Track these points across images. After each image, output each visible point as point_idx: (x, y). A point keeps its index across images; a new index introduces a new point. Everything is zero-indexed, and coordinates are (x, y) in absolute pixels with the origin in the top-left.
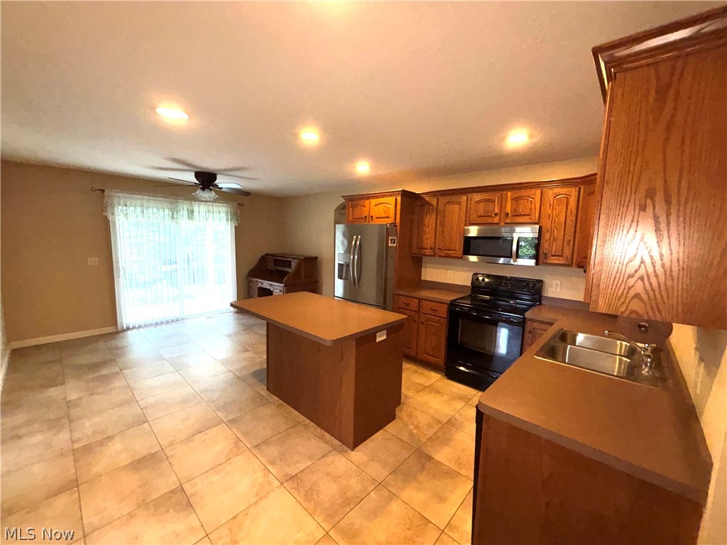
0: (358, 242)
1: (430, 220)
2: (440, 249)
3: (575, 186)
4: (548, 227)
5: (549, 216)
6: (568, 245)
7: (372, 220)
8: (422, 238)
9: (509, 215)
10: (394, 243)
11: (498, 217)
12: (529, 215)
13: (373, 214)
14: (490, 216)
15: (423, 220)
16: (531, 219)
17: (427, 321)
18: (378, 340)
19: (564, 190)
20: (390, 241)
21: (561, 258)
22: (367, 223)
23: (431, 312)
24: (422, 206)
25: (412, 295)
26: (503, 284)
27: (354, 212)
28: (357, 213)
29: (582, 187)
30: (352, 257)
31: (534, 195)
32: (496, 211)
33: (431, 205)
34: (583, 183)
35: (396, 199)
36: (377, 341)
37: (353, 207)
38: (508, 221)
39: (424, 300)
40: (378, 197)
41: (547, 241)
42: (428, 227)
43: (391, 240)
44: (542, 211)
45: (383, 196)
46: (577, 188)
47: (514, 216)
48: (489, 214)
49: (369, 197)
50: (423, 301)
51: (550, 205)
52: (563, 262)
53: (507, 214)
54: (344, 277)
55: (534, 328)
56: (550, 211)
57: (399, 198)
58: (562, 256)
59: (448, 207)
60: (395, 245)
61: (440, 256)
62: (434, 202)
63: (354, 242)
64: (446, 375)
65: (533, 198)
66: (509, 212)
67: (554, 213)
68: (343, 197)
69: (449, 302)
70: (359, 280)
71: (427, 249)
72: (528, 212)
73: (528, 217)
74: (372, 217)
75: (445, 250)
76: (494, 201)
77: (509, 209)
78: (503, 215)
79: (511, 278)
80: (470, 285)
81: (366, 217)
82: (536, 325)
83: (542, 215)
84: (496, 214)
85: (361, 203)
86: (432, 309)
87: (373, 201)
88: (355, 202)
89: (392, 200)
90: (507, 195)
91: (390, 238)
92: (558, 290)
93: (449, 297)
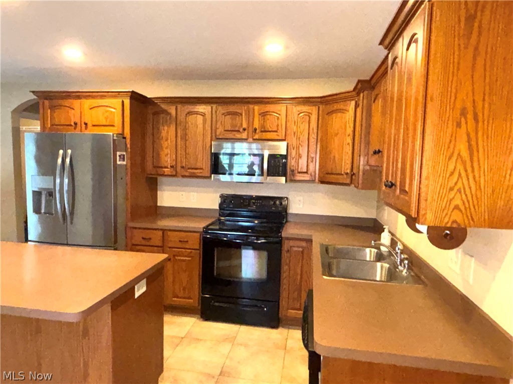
0: (68, 160)
1: (168, 133)
2: (183, 167)
3: (315, 105)
4: (294, 144)
5: (294, 133)
6: (312, 162)
7: (86, 128)
8: (158, 155)
9: (257, 131)
10: (124, 161)
11: (246, 132)
12: (276, 131)
13: (87, 119)
14: (238, 131)
15: (159, 132)
16: (278, 135)
17: (174, 256)
18: (137, 295)
19: (305, 108)
20: (118, 158)
21: (306, 175)
22: (77, 132)
23: (180, 245)
24: (156, 114)
25: (154, 226)
26: (251, 204)
27: (55, 115)
28: (60, 117)
29: (321, 106)
30: (58, 181)
31: (280, 111)
32: (245, 126)
33: (169, 114)
34: (321, 103)
35: (123, 102)
36: (136, 297)
37: (53, 108)
38: (256, 137)
39: (170, 230)
40: (93, 97)
41: (293, 159)
42: (167, 140)
43: (120, 156)
44: (288, 128)
45: (102, 97)
46: (317, 107)
47: (262, 132)
48: (237, 129)
49: (78, 96)
50: (169, 233)
51: (295, 122)
52: (308, 179)
53: (256, 130)
54: (43, 211)
55: (291, 247)
56: (295, 128)
57: (127, 102)
58: (306, 173)
59: (191, 118)
60: (125, 163)
61: (183, 176)
62: (172, 111)
63: (60, 161)
64: (202, 317)
65: (279, 115)
66: (257, 128)
67: (299, 131)
68: (33, 92)
69: (202, 230)
70: (72, 213)
71: (167, 168)
72: (275, 129)
73: (275, 133)
74: (86, 124)
75: (189, 169)
76: (242, 115)
77: (256, 124)
78: (251, 131)
79: (256, 196)
80: (218, 208)
81: (76, 124)
82: (292, 243)
83: (288, 132)
84: (244, 130)
85: (67, 102)
86: (180, 241)
87: (87, 103)
88: (55, 102)
89: (117, 102)
90: (254, 109)
91: (118, 153)
92: (301, 206)
93: (200, 225)
